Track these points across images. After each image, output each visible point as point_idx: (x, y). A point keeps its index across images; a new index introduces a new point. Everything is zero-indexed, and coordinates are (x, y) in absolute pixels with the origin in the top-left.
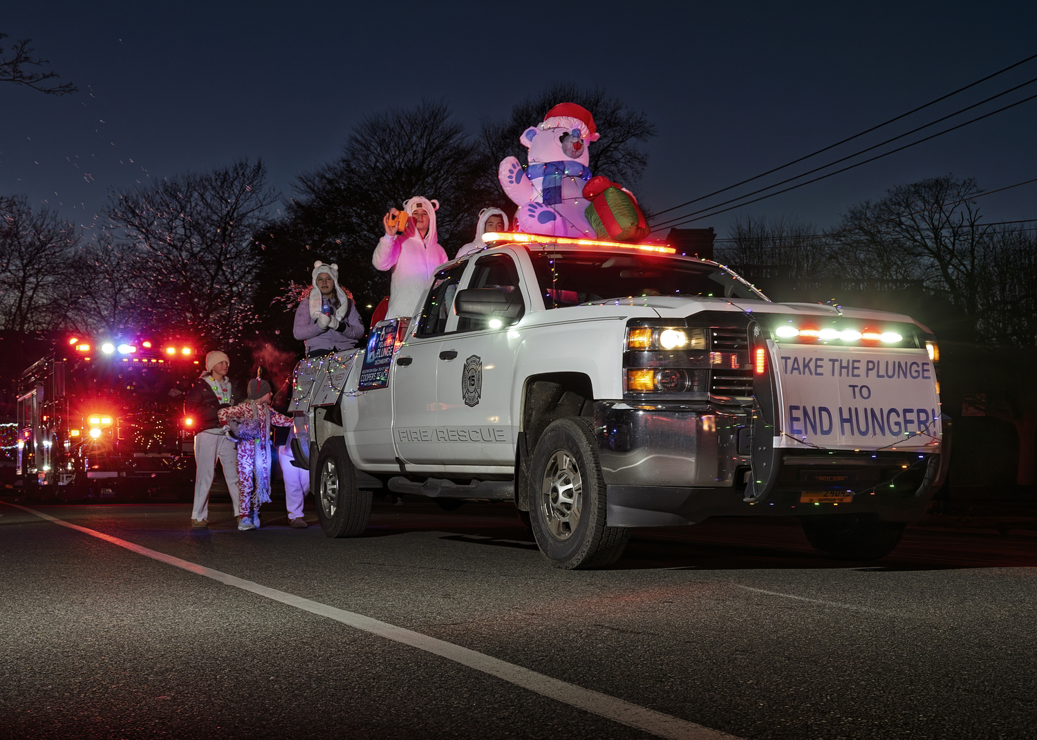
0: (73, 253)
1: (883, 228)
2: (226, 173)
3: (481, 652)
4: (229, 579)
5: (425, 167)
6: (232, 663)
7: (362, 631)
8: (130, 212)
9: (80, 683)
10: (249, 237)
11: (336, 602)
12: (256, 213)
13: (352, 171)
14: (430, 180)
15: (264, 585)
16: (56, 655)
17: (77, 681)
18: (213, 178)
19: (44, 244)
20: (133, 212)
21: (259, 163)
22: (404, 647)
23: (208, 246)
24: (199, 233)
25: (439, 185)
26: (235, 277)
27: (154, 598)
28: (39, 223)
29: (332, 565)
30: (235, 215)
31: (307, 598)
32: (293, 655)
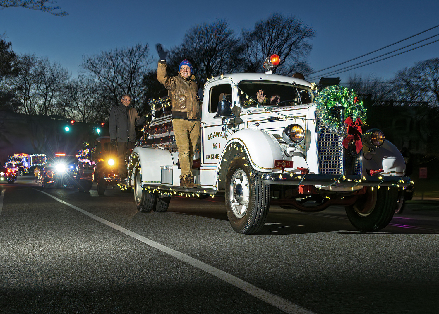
0: (67, 82)
1: (412, 80)
2: (133, 49)
3: (230, 274)
4: (128, 233)
5: (217, 48)
6: (126, 275)
7: (181, 261)
8: (92, 65)
9: (62, 283)
10: (142, 77)
11: (172, 246)
12: (145, 67)
13: (186, 50)
14: (219, 54)
15: (143, 236)
16: (53, 269)
17: (61, 282)
18: (127, 52)
19: (55, 79)
20: (93, 65)
21: (147, 46)
22: (198, 270)
23: (124, 81)
24: (121, 75)
25: (223, 56)
26: (136, 95)
27: (96, 241)
28: (53, 69)
29: (172, 227)
30: (136, 67)
31: (160, 243)
32: (152, 272)
